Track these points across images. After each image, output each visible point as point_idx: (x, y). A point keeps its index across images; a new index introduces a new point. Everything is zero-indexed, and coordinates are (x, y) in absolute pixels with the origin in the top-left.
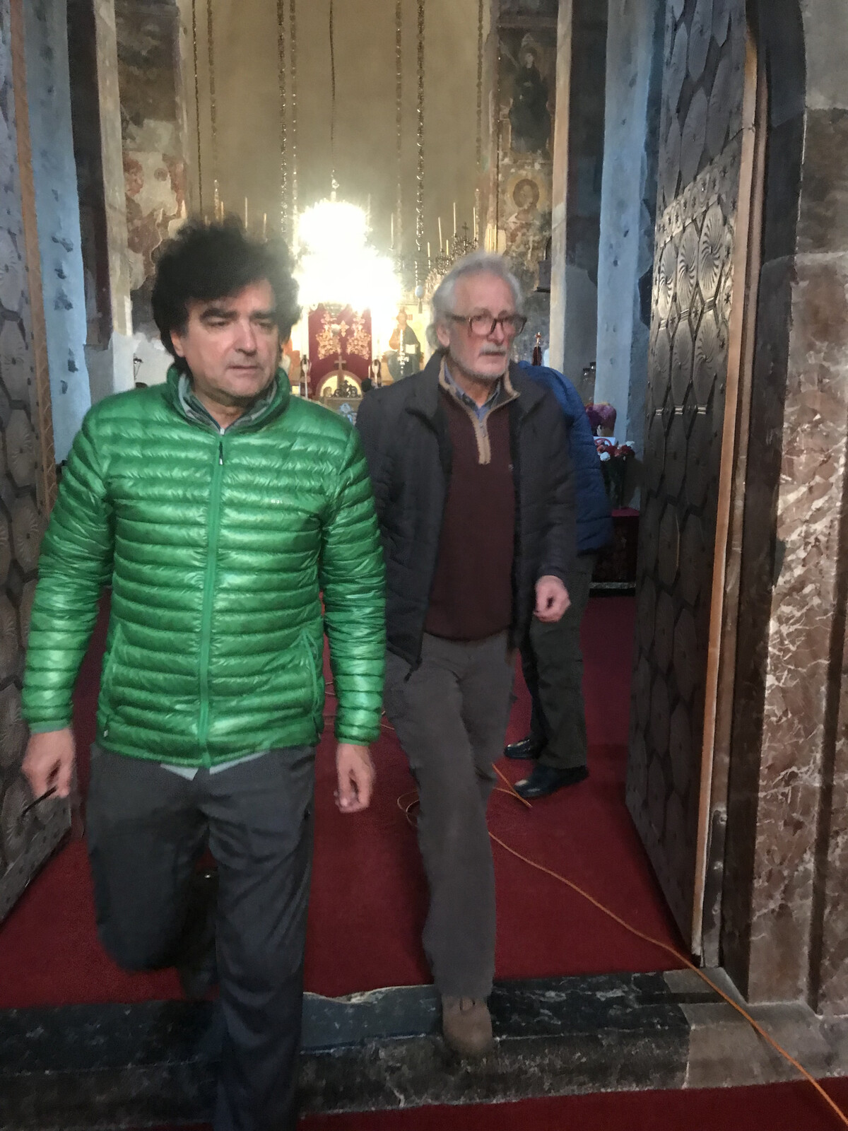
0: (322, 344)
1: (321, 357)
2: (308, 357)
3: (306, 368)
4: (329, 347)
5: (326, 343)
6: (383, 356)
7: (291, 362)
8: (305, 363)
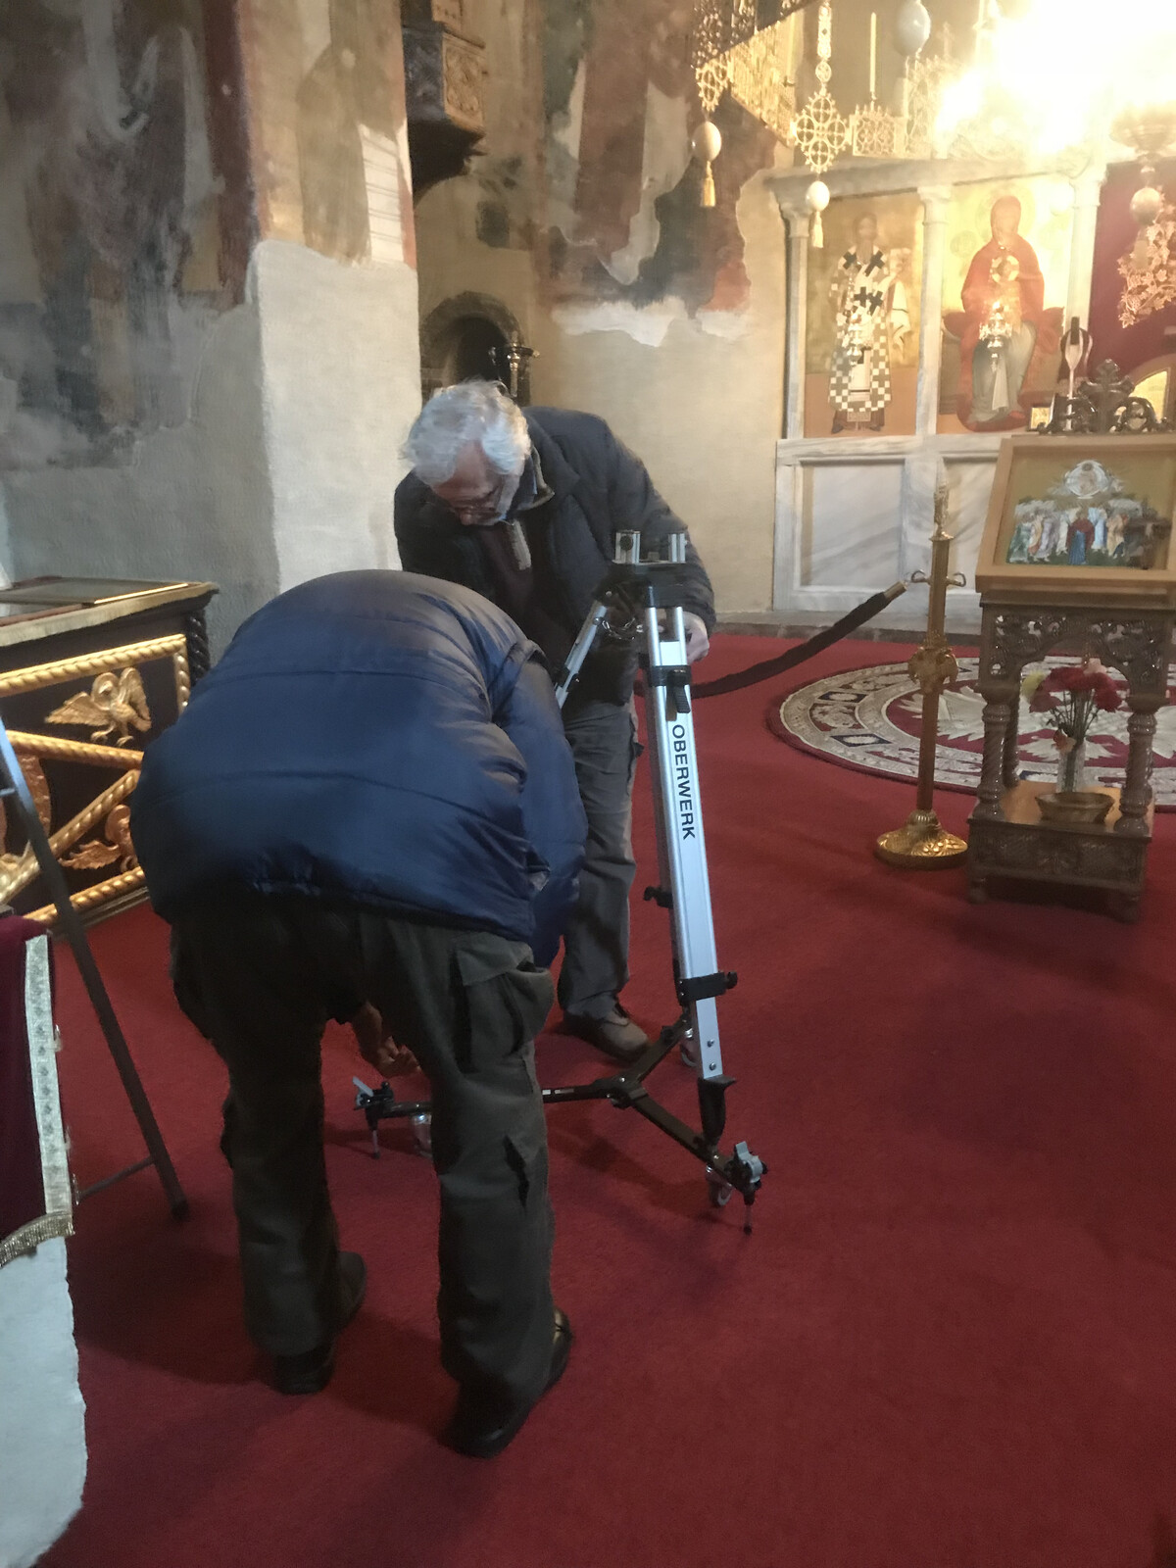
0: (1132, 285)
1: (1126, 321)
2: (1084, 325)
3: (1074, 355)
4: (1152, 290)
5: (1147, 280)
7: (1036, 342)
8: (1075, 341)
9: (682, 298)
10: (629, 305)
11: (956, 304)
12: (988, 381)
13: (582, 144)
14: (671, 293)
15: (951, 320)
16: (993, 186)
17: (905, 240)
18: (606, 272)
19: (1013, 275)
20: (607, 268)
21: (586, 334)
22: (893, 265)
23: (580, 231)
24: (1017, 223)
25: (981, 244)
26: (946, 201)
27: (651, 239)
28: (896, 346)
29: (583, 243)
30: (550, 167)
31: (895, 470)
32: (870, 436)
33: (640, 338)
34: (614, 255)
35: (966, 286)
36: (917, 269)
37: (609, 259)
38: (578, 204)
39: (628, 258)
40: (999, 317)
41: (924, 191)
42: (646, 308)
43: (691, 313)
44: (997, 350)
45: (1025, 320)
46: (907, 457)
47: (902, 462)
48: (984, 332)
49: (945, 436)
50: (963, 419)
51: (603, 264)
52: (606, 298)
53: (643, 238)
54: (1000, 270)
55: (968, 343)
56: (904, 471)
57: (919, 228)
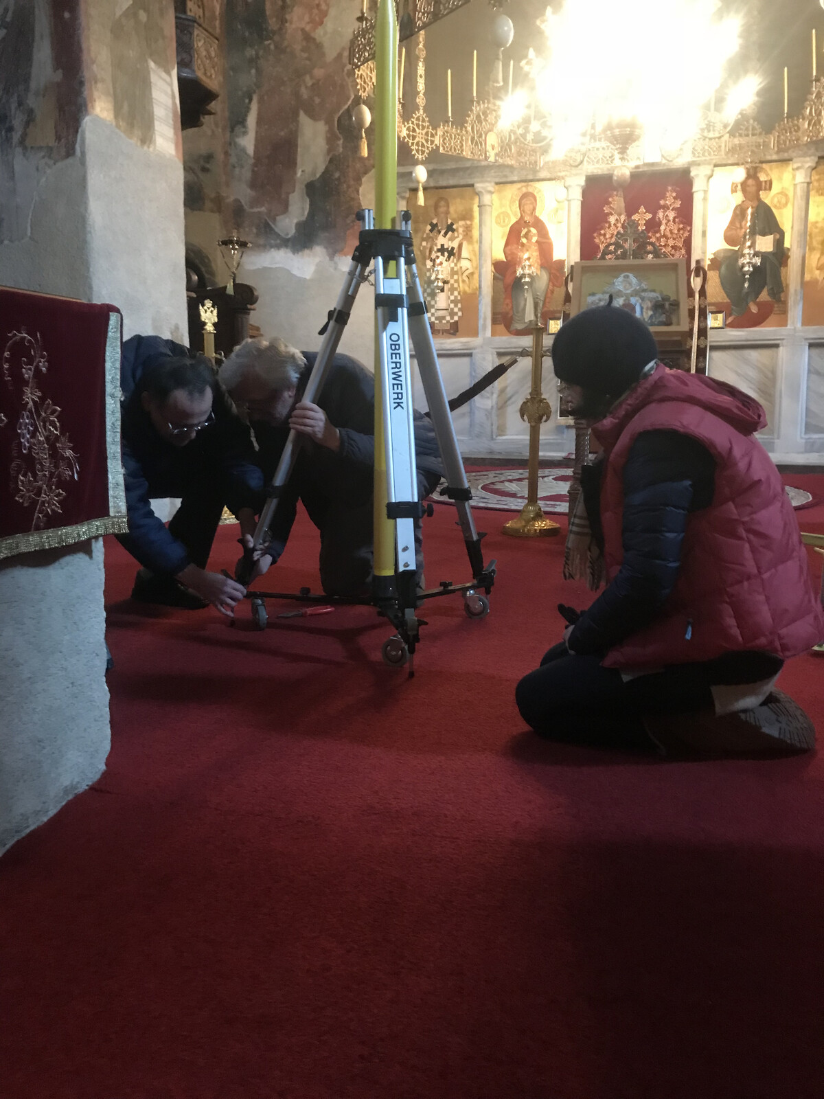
6: (712, 260)
7: (550, 280)
9: (326, 248)
10: (288, 250)
11: (500, 256)
12: (522, 303)
13: (256, 147)
14: (318, 244)
15: (498, 265)
16: (519, 185)
17: (467, 216)
18: (272, 229)
19: (534, 239)
20: (273, 226)
21: (259, 269)
22: (461, 230)
23: (255, 202)
24: (534, 209)
25: (514, 220)
26: (491, 193)
27: (303, 209)
28: (464, 281)
29: (256, 210)
30: (233, 160)
31: (466, 360)
32: (449, 338)
33: (295, 272)
34: (278, 218)
35: (507, 244)
36: (476, 233)
37: (274, 220)
38: (253, 185)
39: (287, 220)
40: (527, 263)
41: (479, 186)
42: (300, 253)
43: (332, 256)
44: (527, 283)
45: (542, 266)
46: (474, 351)
47: (470, 355)
48: (519, 272)
49: (497, 338)
50: (508, 327)
51: (271, 223)
52: (272, 247)
53: (298, 210)
54: (526, 236)
55: (509, 280)
56: (471, 360)
57: (476, 209)
